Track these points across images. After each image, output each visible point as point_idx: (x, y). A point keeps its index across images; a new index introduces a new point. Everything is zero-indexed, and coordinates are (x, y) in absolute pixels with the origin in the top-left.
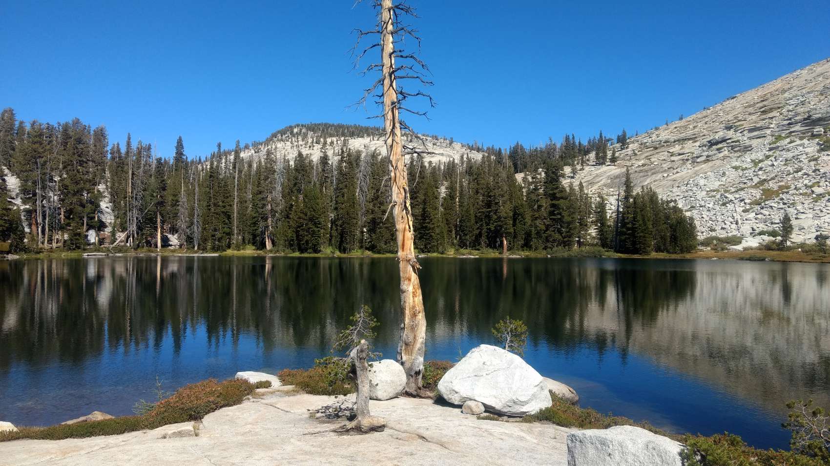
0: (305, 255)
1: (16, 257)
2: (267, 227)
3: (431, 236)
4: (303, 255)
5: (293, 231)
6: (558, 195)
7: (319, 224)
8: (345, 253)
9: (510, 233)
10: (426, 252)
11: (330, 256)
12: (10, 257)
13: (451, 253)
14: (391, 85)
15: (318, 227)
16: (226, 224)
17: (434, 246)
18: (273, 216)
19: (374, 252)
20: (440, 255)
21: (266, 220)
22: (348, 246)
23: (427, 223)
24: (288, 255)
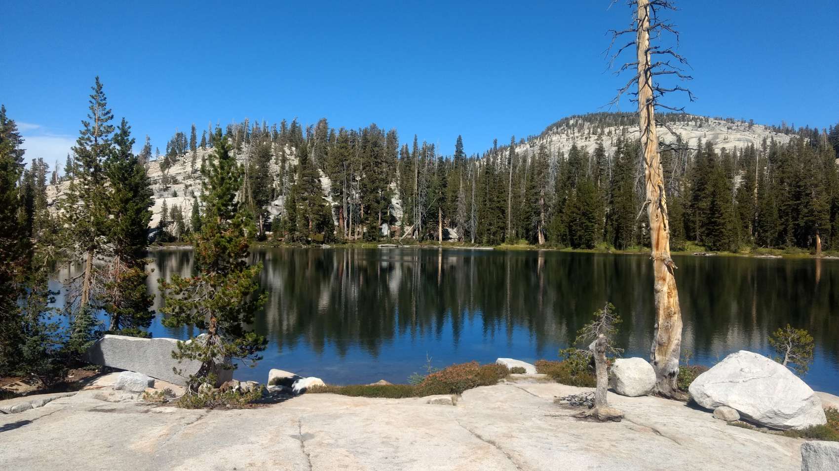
0: (578, 250)
1: (328, 247)
2: (540, 221)
3: (721, 232)
4: (575, 251)
5: (566, 226)
7: (593, 219)
8: (620, 249)
10: (714, 250)
11: (605, 252)
12: (324, 246)
13: (746, 252)
14: (647, 82)
15: (592, 222)
16: (501, 219)
17: (725, 244)
18: (546, 211)
20: (731, 254)
21: (539, 214)
22: (624, 242)
23: (716, 218)
24: (561, 250)
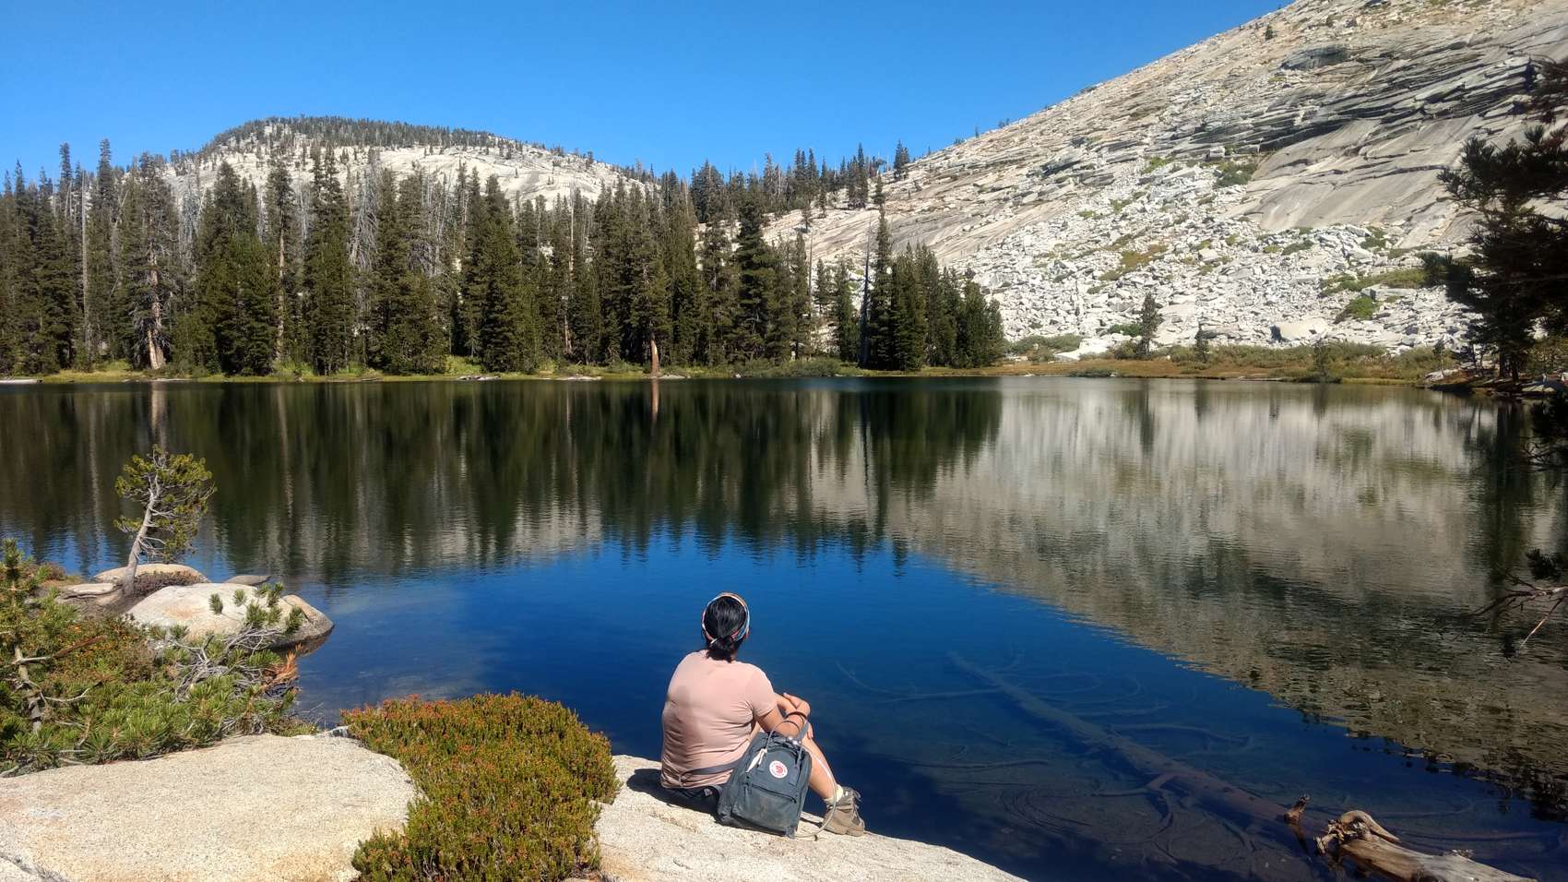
0: (237, 379)
2: (150, 321)
3: (506, 338)
4: (231, 380)
5: (210, 330)
6: (755, 259)
7: (265, 313)
8: (322, 374)
9: (665, 332)
10: (496, 370)
11: (291, 380)
13: (548, 372)
15: (262, 321)
16: (57, 315)
17: (515, 358)
18: (164, 298)
19: (386, 372)
20: (524, 377)
21: (147, 305)
22: (329, 360)
23: (497, 312)
24: (199, 380)
